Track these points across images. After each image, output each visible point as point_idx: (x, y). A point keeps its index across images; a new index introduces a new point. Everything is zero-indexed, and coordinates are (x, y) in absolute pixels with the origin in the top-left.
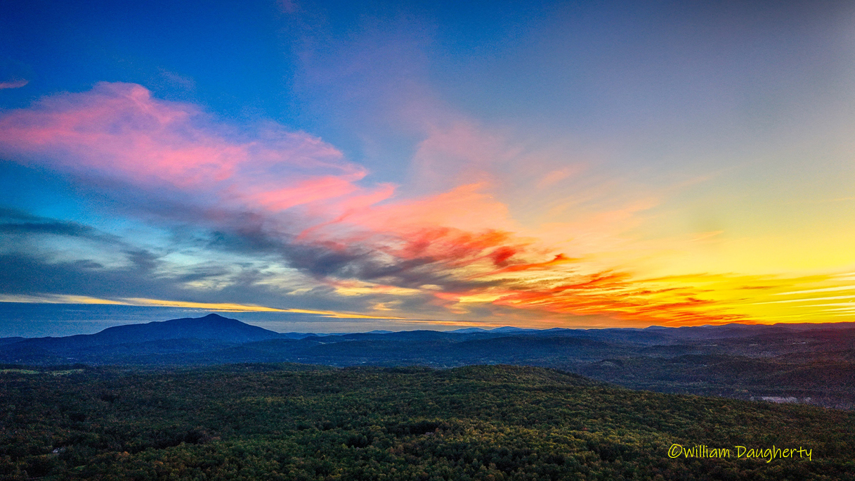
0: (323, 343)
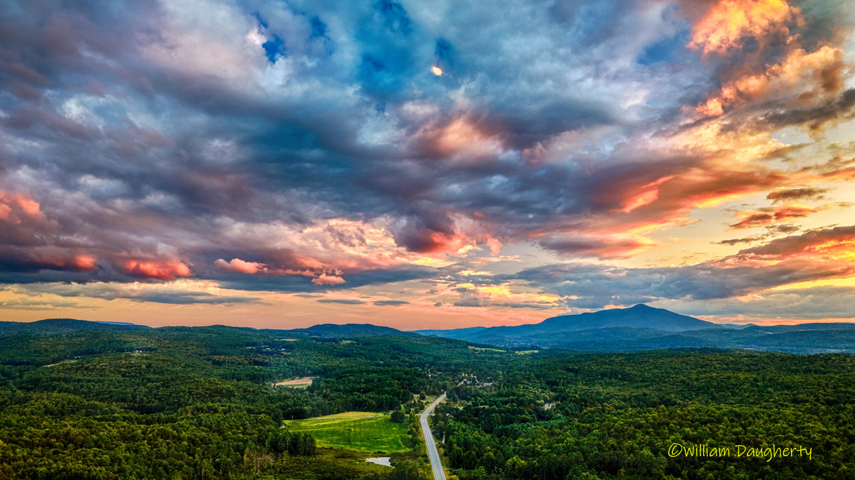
0: (771, 333)
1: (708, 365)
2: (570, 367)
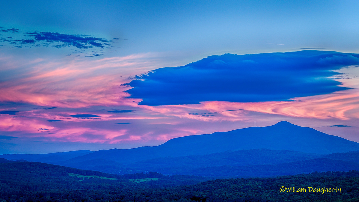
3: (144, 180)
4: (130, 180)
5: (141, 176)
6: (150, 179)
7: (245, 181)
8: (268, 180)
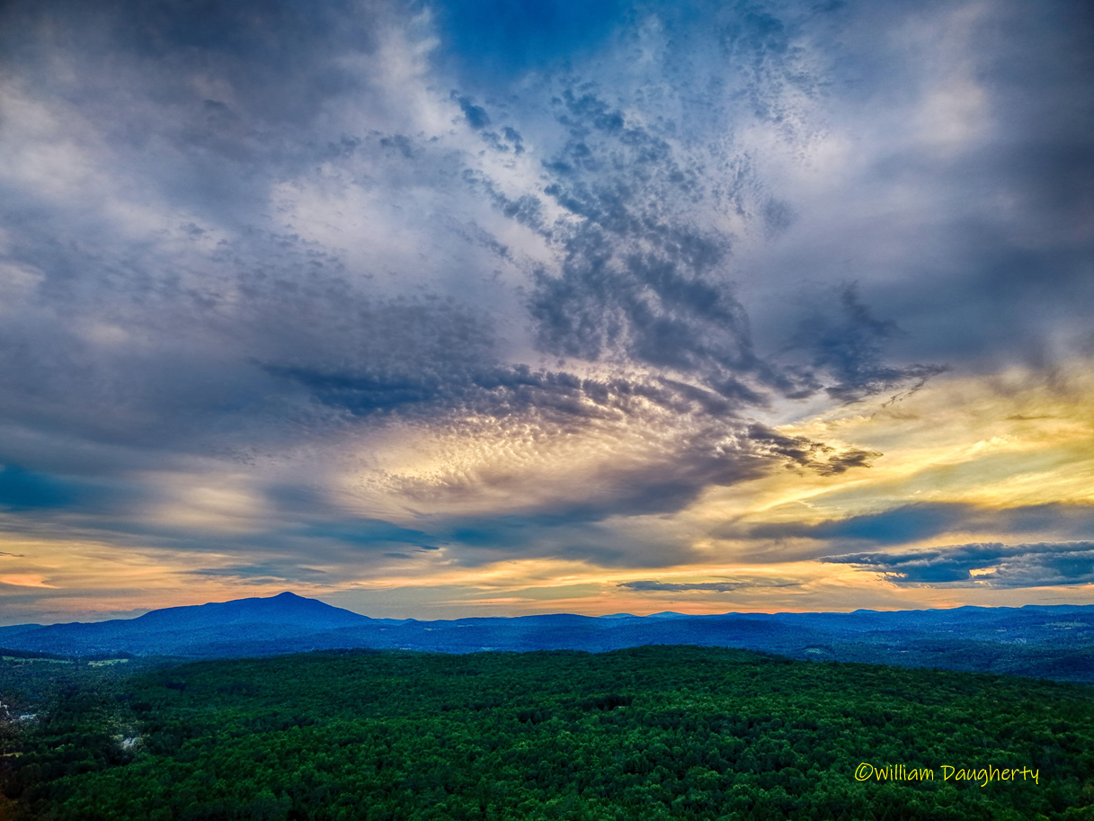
1: (357, 670)
2: (175, 681)
3: (109, 662)
4: (90, 663)
5: (107, 657)
6: (117, 661)
7: (235, 662)
8: (262, 661)
